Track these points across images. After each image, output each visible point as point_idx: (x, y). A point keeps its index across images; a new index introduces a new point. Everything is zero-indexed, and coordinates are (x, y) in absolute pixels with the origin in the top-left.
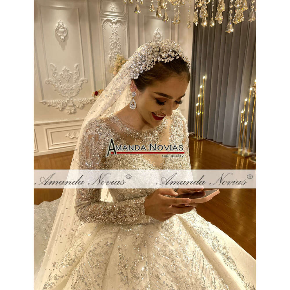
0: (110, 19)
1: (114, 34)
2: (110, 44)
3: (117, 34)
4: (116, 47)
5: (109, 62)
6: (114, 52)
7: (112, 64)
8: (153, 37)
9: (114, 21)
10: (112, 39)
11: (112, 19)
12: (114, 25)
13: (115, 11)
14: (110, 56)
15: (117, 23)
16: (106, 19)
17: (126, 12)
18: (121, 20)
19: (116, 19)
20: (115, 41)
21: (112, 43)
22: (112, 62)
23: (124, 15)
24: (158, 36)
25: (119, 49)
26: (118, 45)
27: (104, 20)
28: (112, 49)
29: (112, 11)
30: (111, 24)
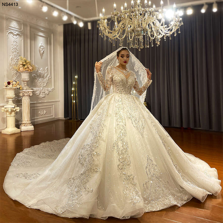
0: (13, 32)
1: (15, 42)
2: (12, 49)
3: (17, 43)
4: (16, 51)
5: (11, 61)
6: (14, 54)
7: (12, 63)
8: (39, 48)
9: (15, 34)
10: (13, 45)
11: (14, 32)
12: (15, 36)
13: (16, 27)
14: (11, 57)
15: (17, 35)
16: (10, 31)
17: (23, 29)
18: (20, 34)
19: (16, 33)
20: (15, 47)
21: (13, 48)
22: (12, 62)
23: (21, 31)
24: (42, 47)
25: (18, 53)
26: (17, 50)
27: (9, 32)
28: (13, 52)
29: (14, 27)
30: (13, 35)
